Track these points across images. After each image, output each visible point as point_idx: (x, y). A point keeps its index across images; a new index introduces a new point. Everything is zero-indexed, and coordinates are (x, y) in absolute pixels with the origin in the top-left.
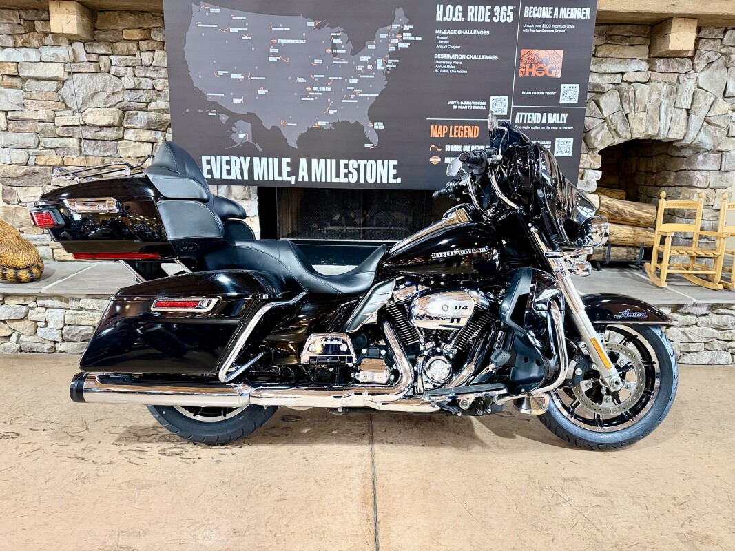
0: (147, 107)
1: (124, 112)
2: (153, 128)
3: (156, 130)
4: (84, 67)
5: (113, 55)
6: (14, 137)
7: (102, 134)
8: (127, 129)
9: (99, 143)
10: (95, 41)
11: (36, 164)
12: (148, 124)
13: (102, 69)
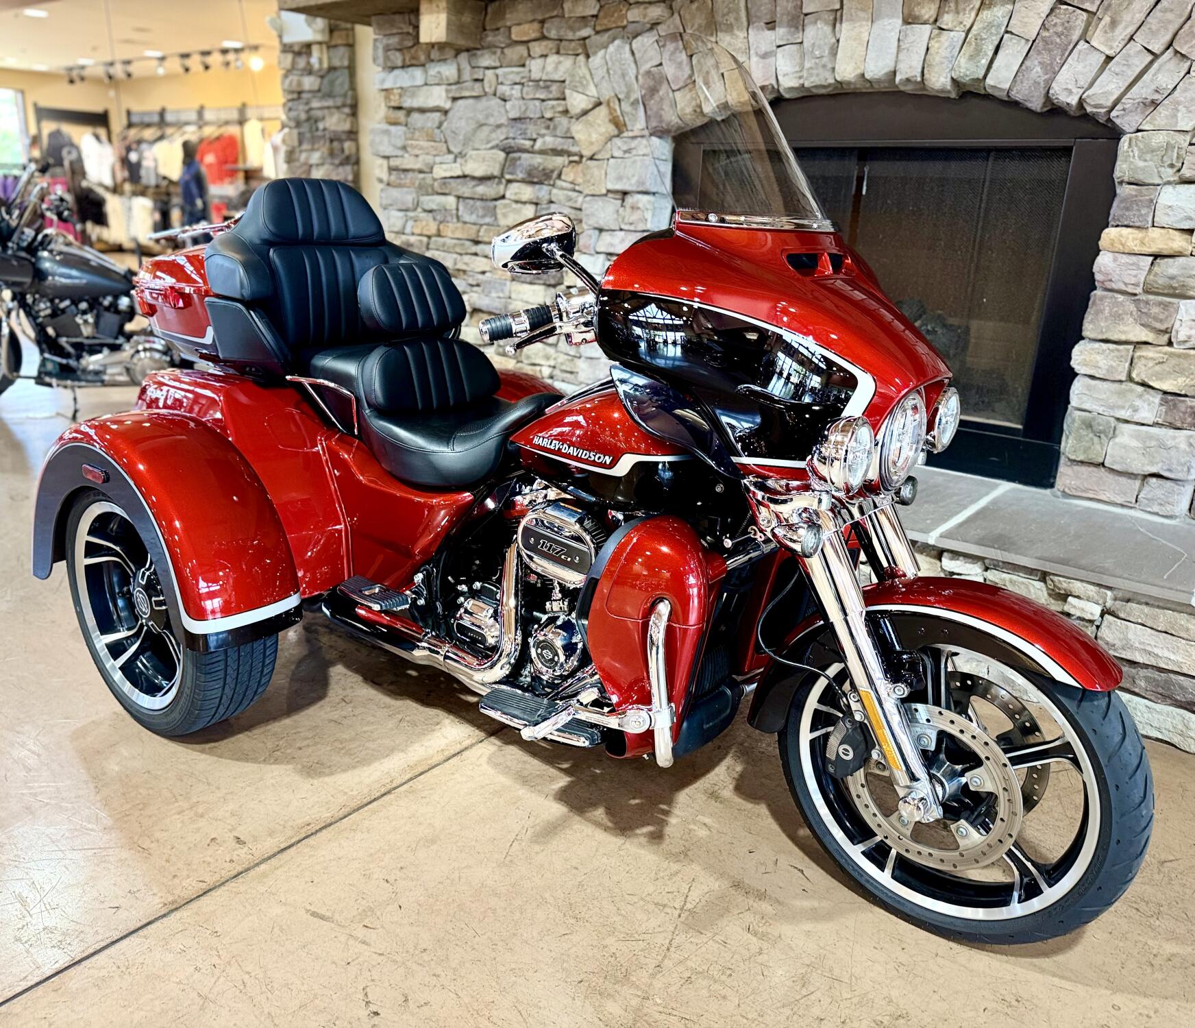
0: (533, 146)
1: (508, 153)
2: (535, 180)
3: (540, 183)
4: (467, 89)
5: (501, 67)
6: (395, 193)
7: (481, 189)
8: (509, 181)
9: (479, 203)
10: (483, 48)
11: (413, 234)
12: (530, 174)
13: (487, 90)
